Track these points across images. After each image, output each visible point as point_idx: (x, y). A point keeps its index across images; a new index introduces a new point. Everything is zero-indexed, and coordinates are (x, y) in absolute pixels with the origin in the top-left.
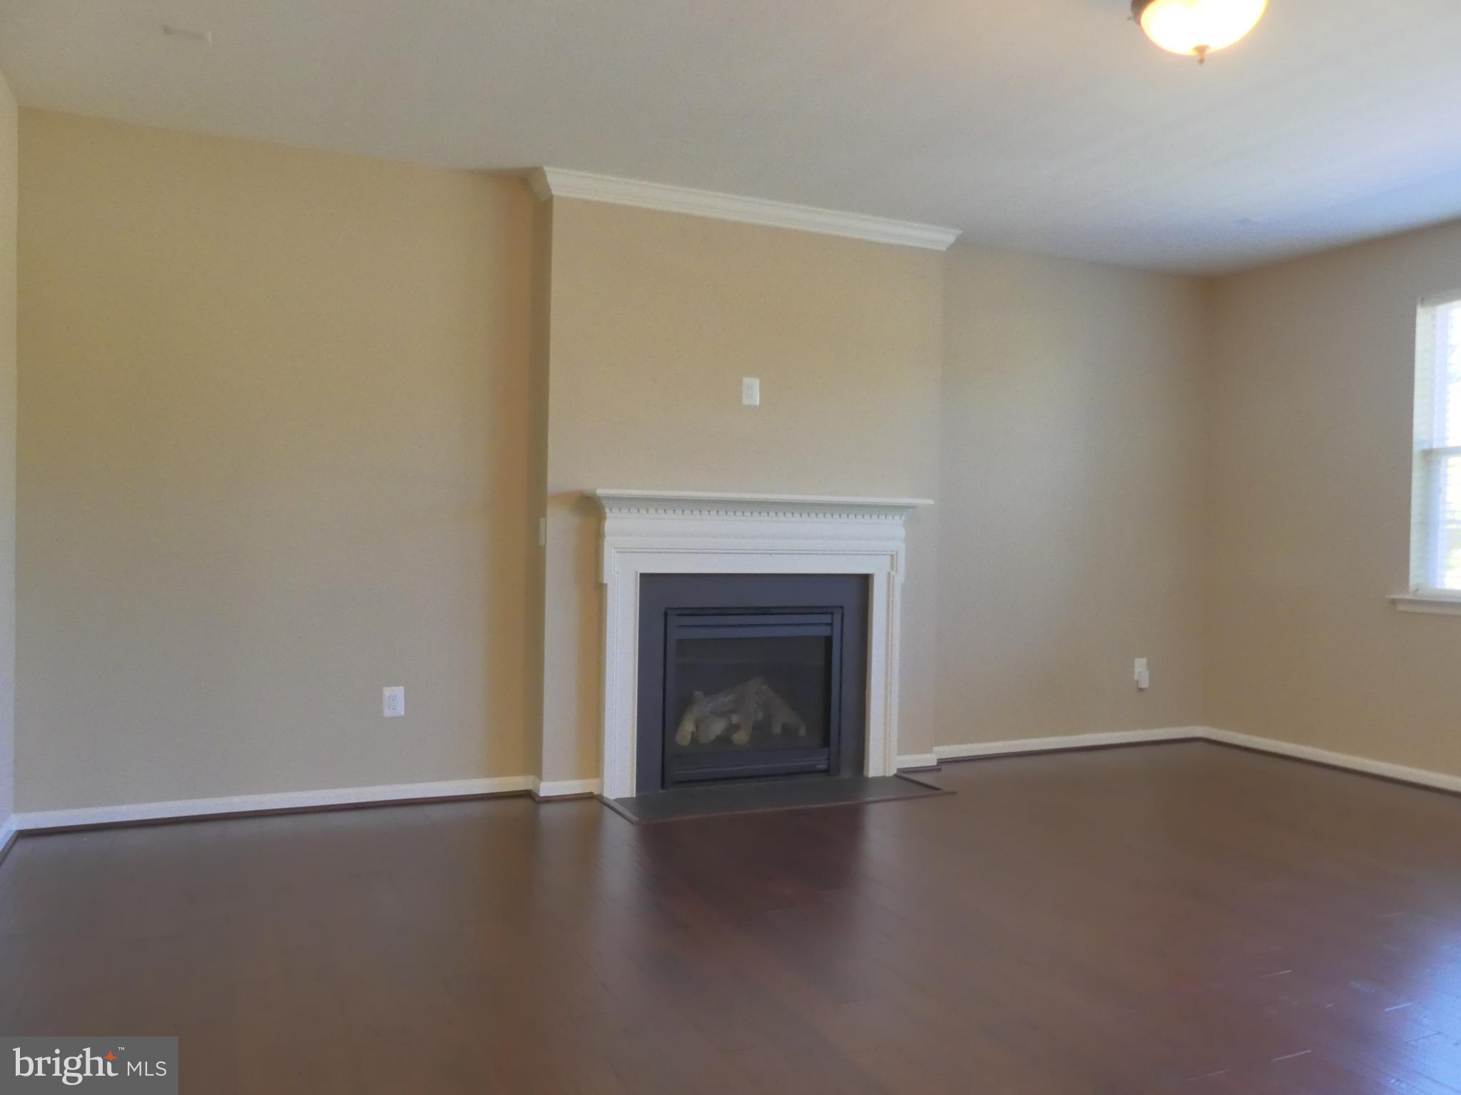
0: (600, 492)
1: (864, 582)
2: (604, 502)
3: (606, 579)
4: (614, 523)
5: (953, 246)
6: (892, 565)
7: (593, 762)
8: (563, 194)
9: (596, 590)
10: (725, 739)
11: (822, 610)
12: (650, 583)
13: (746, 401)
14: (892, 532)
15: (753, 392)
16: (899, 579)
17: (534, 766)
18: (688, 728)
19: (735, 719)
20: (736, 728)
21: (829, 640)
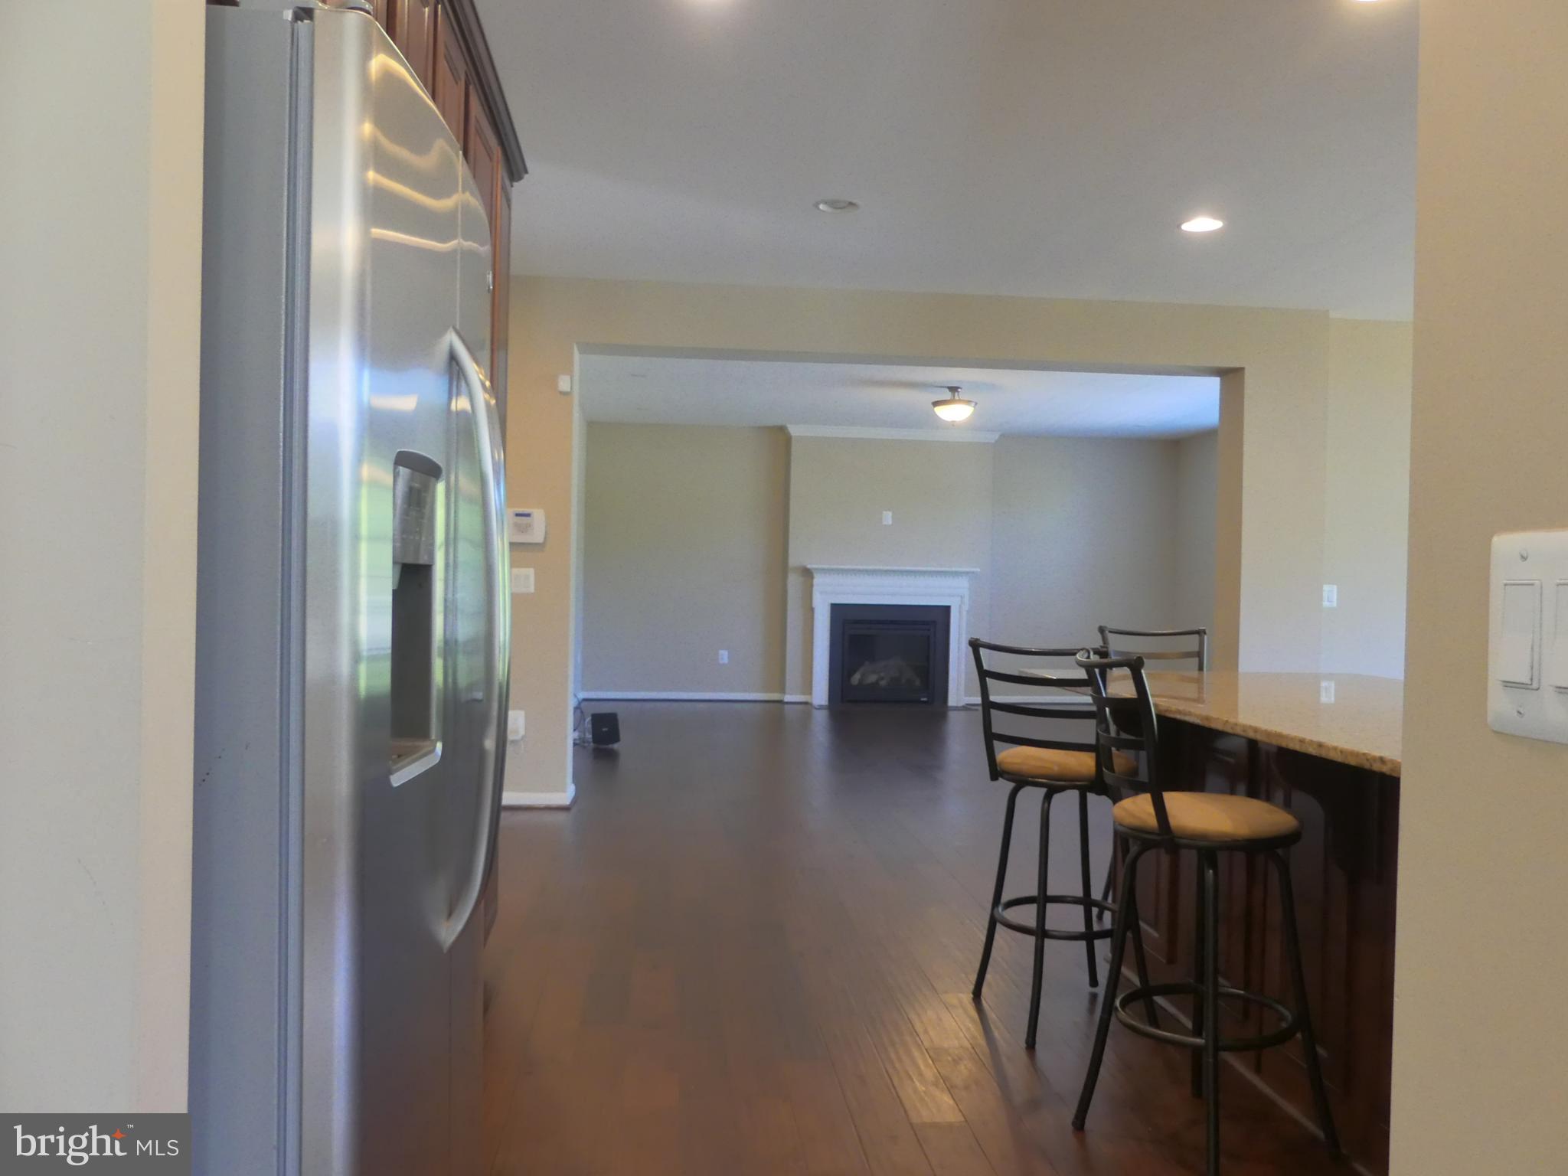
0: (809, 566)
1: (947, 609)
2: (813, 571)
3: (814, 606)
4: (818, 580)
5: (996, 442)
6: (962, 601)
7: (808, 686)
8: (797, 434)
9: (810, 611)
10: (877, 683)
11: (924, 623)
12: (836, 609)
13: (885, 523)
14: (962, 585)
15: (888, 518)
16: (966, 607)
17: (783, 690)
18: (856, 678)
19: (882, 674)
20: (882, 678)
21: (929, 637)
